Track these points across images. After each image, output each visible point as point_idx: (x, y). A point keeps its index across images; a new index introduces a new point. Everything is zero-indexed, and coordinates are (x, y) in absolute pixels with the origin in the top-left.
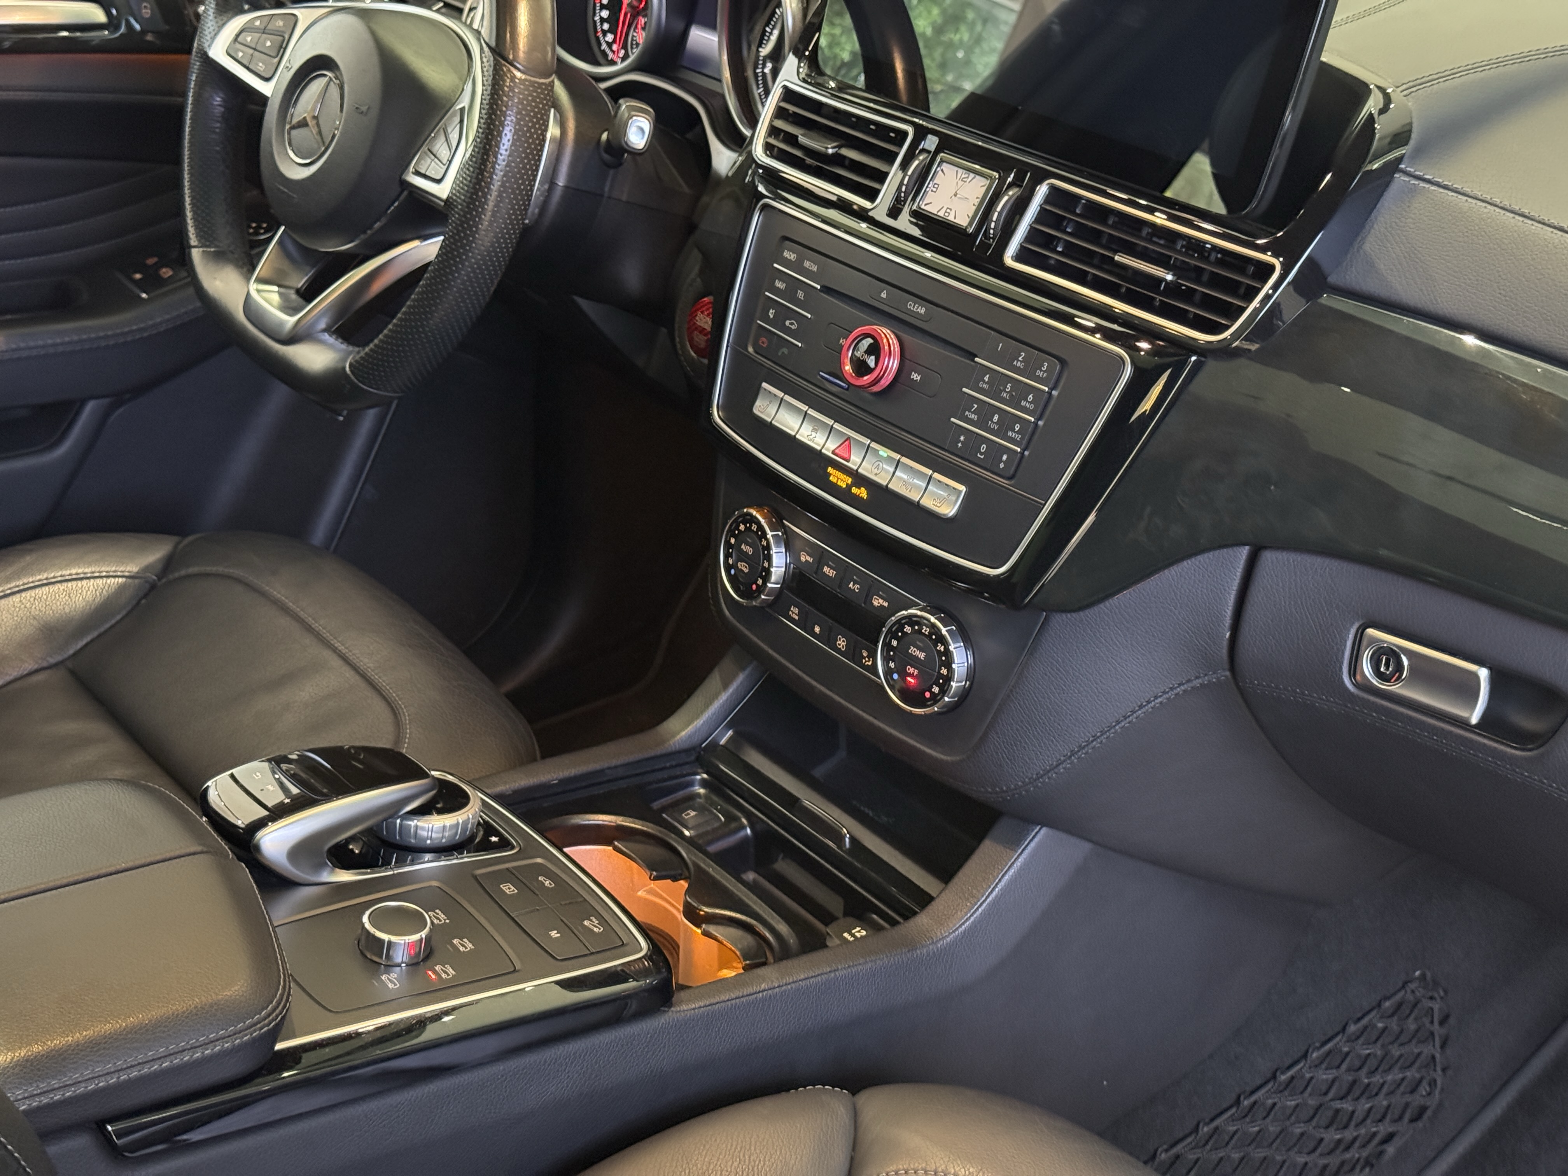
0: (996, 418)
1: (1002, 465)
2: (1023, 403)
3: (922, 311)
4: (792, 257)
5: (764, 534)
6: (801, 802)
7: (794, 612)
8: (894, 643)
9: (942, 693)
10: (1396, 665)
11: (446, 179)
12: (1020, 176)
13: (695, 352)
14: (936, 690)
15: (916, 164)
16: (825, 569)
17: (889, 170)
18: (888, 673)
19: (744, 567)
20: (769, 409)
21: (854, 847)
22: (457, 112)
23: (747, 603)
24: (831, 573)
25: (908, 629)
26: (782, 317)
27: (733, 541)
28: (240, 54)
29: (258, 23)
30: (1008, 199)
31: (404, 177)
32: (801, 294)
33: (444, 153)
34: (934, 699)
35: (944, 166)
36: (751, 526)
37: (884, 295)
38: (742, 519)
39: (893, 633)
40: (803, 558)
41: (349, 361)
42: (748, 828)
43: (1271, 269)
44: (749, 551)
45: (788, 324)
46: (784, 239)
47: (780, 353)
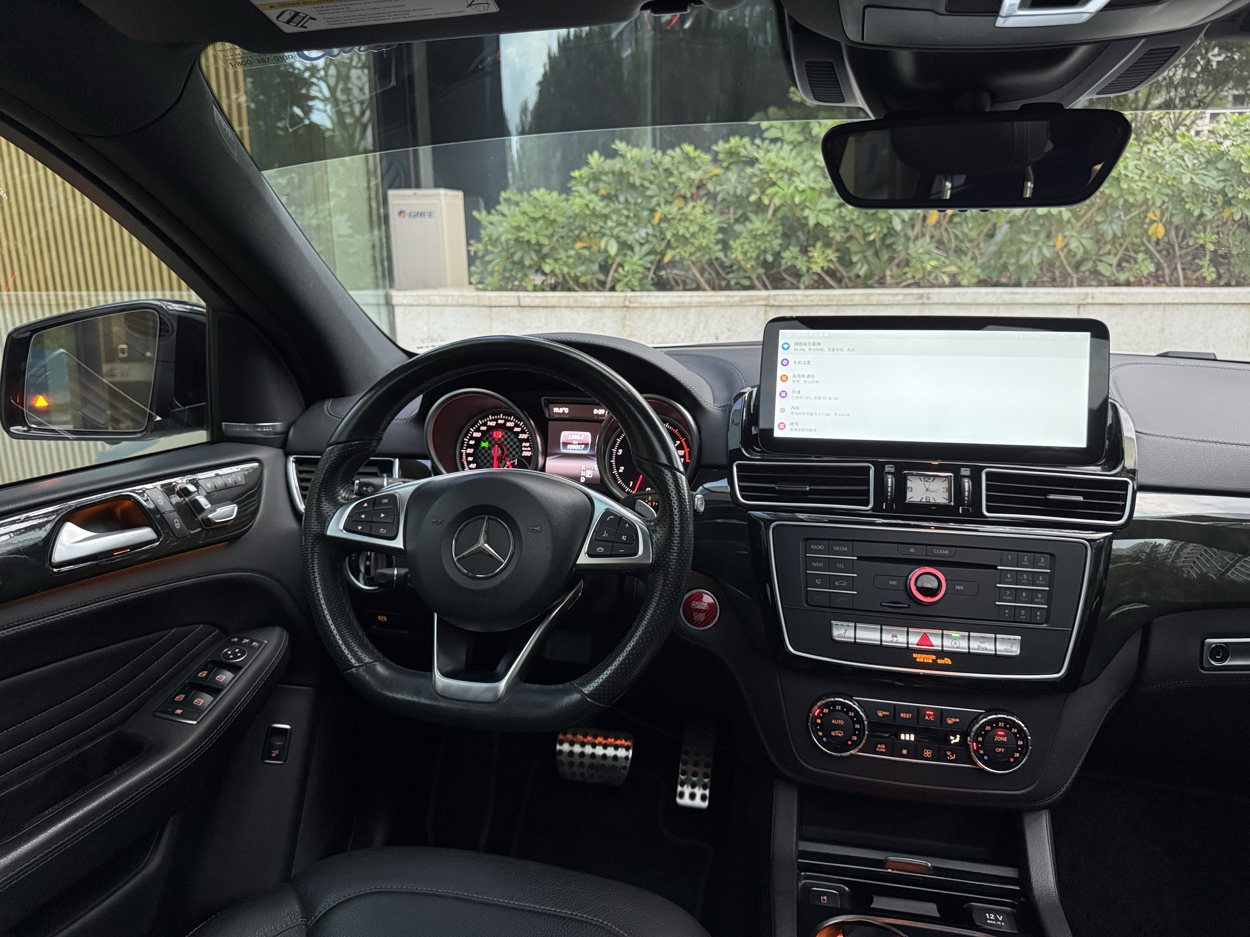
0: (1024, 594)
1: (1038, 618)
2: (1038, 582)
3: (947, 552)
4: (820, 547)
5: (851, 709)
6: (887, 861)
7: (882, 748)
8: (980, 739)
9: (1022, 755)
10: (1223, 652)
11: (641, 551)
12: (965, 472)
13: (695, 625)
14: (1017, 755)
15: (890, 480)
16: (902, 715)
17: (866, 488)
18: (981, 758)
19: (839, 734)
20: (847, 634)
21: (937, 870)
22: (608, 513)
23: (844, 754)
24: (908, 716)
25: (988, 728)
26: (829, 582)
27: (819, 721)
28: (360, 528)
29: (366, 505)
30: (967, 484)
31: (578, 562)
32: (840, 566)
33: (624, 538)
34: (1018, 761)
35: (909, 477)
36: (834, 708)
37: (912, 550)
38: (826, 706)
39: (978, 734)
40: (880, 714)
41: (586, 692)
42: (847, 889)
43: (1127, 483)
44: (841, 722)
45: (837, 583)
46: (806, 540)
47: (838, 601)
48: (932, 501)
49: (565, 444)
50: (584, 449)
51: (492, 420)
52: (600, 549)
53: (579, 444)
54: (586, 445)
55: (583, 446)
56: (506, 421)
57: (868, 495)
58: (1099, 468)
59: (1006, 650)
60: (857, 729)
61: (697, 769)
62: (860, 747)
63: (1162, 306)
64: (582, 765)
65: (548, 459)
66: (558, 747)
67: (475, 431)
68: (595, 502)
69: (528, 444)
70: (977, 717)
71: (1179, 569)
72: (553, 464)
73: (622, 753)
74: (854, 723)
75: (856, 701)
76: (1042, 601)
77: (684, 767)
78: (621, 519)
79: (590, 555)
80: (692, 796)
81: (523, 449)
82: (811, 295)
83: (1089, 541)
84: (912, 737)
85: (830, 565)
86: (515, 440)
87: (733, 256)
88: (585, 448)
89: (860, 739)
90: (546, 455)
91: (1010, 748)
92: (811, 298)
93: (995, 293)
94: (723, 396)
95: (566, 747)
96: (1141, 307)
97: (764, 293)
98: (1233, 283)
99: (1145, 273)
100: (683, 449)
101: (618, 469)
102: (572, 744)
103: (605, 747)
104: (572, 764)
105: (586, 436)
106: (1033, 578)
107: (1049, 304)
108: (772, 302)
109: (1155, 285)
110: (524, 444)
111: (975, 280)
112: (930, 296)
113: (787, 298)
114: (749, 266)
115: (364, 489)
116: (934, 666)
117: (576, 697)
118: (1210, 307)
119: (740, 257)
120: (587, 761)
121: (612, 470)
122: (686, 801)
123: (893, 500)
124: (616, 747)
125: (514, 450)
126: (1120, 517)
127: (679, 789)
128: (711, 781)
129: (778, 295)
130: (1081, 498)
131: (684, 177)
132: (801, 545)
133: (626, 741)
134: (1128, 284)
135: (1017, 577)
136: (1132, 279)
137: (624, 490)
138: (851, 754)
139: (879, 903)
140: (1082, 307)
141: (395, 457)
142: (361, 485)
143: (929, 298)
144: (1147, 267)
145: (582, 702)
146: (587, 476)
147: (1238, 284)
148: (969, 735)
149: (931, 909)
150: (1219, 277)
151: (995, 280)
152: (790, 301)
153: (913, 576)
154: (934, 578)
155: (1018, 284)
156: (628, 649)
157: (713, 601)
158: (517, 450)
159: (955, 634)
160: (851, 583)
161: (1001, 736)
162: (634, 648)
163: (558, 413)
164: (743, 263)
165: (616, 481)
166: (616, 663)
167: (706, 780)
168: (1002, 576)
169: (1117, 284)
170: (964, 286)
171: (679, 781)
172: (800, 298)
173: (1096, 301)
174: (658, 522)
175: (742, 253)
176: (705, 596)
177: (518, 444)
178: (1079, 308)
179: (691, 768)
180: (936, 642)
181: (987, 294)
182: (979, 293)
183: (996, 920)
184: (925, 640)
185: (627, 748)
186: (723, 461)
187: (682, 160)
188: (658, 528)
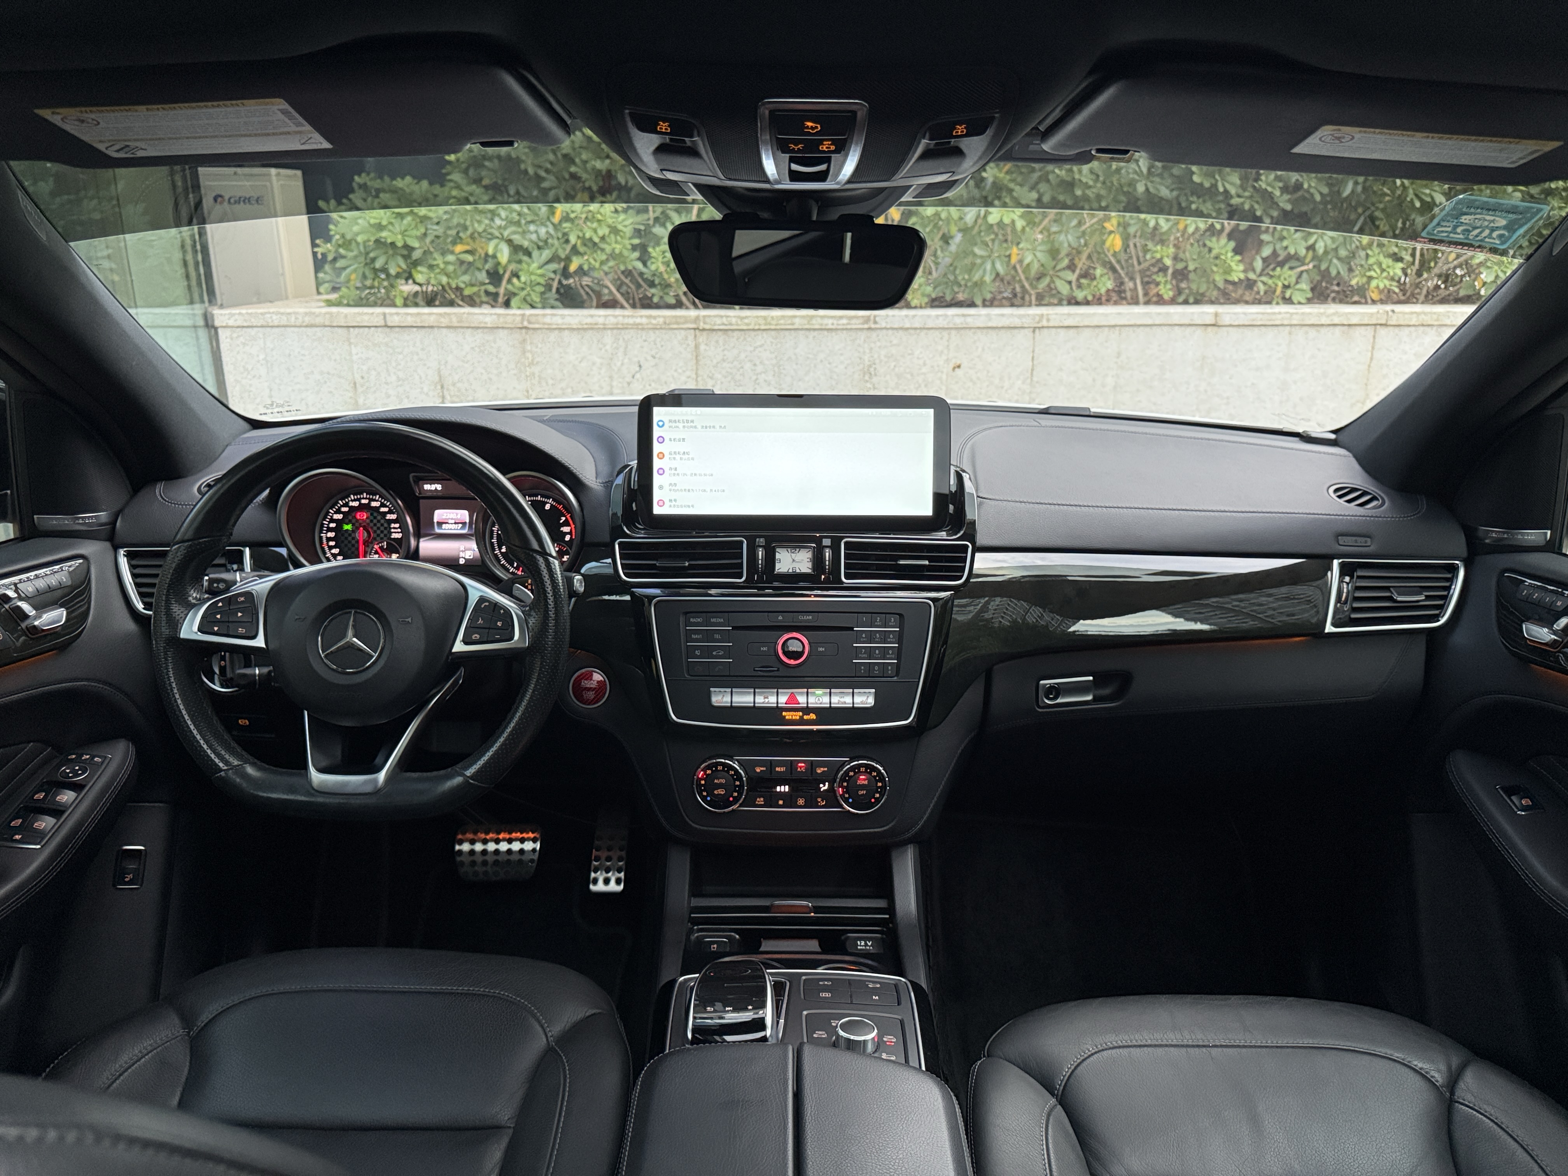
0: (877, 652)
1: (890, 672)
2: (888, 640)
3: (811, 617)
4: (699, 620)
5: (731, 768)
6: (772, 905)
7: (760, 801)
8: (845, 784)
9: (882, 796)
10: (1056, 691)
11: (517, 636)
12: (827, 542)
13: (584, 704)
14: (877, 795)
15: (760, 553)
16: (778, 769)
17: (740, 561)
18: (846, 801)
19: (721, 792)
20: (725, 699)
21: (816, 909)
22: (482, 599)
23: (726, 810)
24: (783, 769)
25: (851, 774)
26: (708, 652)
27: (703, 782)
28: (216, 629)
29: (220, 604)
30: (828, 554)
31: (454, 650)
32: (717, 636)
33: (500, 624)
34: (878, 800)
35: (777, 550)
36: (716, 768)
37: (780, 618)
38: (708, 767)
39: (843, 780)
40: (758, 770)
41: (468, 775)
42: (737, 937)
43: (967, 546)
44: (723, 781)
45: (714, 653)
46: (686, 613)
47: (717, 669)
48: (798, 571)
49: (440, 524)
50: (461, 528)
51: (355, 500)
52: (476, 636)
53: (455, 523)
54: (464, 524)
55: (460, 525)
56: (371, 500)
57: (742, 568)
58: (944, 533)
59: (862, 703)
60: (737, 786)
61: (610, 853)
62: (741, 801)
63: (1117, 328)
64: (485, 863)
65: (421, 540)
66: (457, 847)
67: (336, 513)
68: (469, 588)
69: (397, 525)
70: (843, 764)
71: (988, 621)
72: (427, 547)
73: (528, 846)
74: (735, 780)
75: (737, 760)
76: (893, 656)
77: (598, 853)
78: (496, 606)
79: (466, 642)
80: (607, 881)
81: (393, 530)
82: (746, 317)
83: (934, 600)
84: (787, 788)
85: (708, 636)
86: (382, 521)
87: (653, 267)
88: (463, 528)
89: (740, 794)
90: (418, 536)
91: (871, 789)
92: (746, 321)
93: (946, 316)
94: (605, 469)
95: (466, 847)
96: (1097, 330)
97: (693, 313)
98: (1191, 300)
99: (1103, 291)
100: (569, 525)
101: (500, 549)
102: (473, 842)
103: (510, 841)
104: (473, 863)
105: (463, 515)
106: (885, 636)
107: (1003, 328)
108: (702, 326)
109: (1116, 303)
110: (393, 525)
111: (926, 300)
112: (877, 319)
113: (719, 321)
114: (672, 280)
115: (215, 585)
116: (801, 722)
117: (459, 780)
118: (1165, 329)
119: (662, 268)
120: (490, 859)
121: (493, 549)
122: (600, 887)
123: (763, 573)
124: (522, 841)
125: (382, 532)
126: (960, 578)
127: (593, 875)
128: (626, 864)
129: (709, 316)
130: (927, 562)
131: (589, 166)
132: (682, 619)
133: (533, 833)
134: (1087, 303)
135: (871, 637)
136: (1090, 298)
137: (507, 570)
138: (733, 810)
139: (767, 945)
140: (1037, 330)
141: (245, 546)
142: (211, 581)
143: (875, 322)
144: (1104, 284)
145: (466, 784)
146: (467, 557)
147: (1197, 302)
148: (835, 781)
149: (813, 945)
150: (1180, 292)
151: (948, 298)
152: (723, 324)
153: (781, 642)
154: (800, 644)
155: (972, 305)
156: (509, 730)
157: (601, 678)
158: (386, 532)
159: (819, 692)
160: (728, 653)
161: (863, 779)
162: (514, 728)
163: (431, 491)
164: (666, 276)
165: (499, 561)
166: (498, 744)
167: (621, 863)
168: (858, 637)
169: (1077, 303)
170: (915, 307)
171: (592, 868)
172: (734, 320)
173: (1051, 324)
174: (534, 606)
175: (663, 263)
176: (595, 674)
177: (386, 525)
178: (1034, 332)
179: (604, 854)
180: (802, 700)
181: (937, 316)
182: (929, 316)
183: (866, 945)
184: (792, 699)
185: (534, 840)
186: (607, 538)
187: (585, 144)
188: (533, 613)
